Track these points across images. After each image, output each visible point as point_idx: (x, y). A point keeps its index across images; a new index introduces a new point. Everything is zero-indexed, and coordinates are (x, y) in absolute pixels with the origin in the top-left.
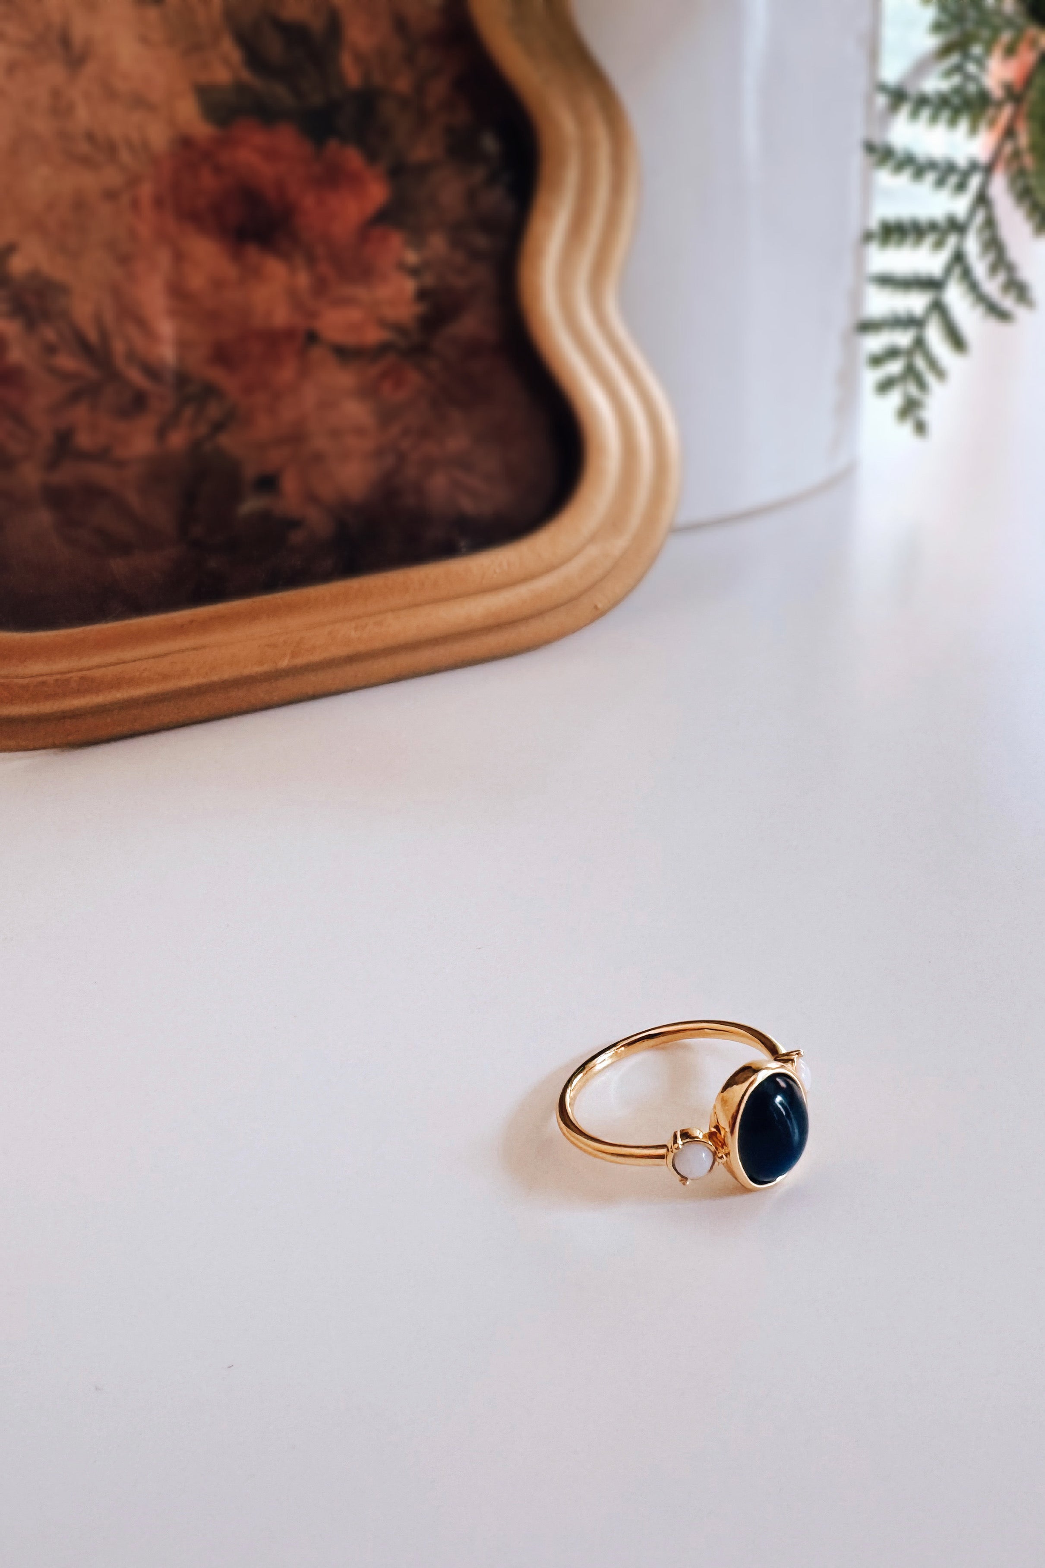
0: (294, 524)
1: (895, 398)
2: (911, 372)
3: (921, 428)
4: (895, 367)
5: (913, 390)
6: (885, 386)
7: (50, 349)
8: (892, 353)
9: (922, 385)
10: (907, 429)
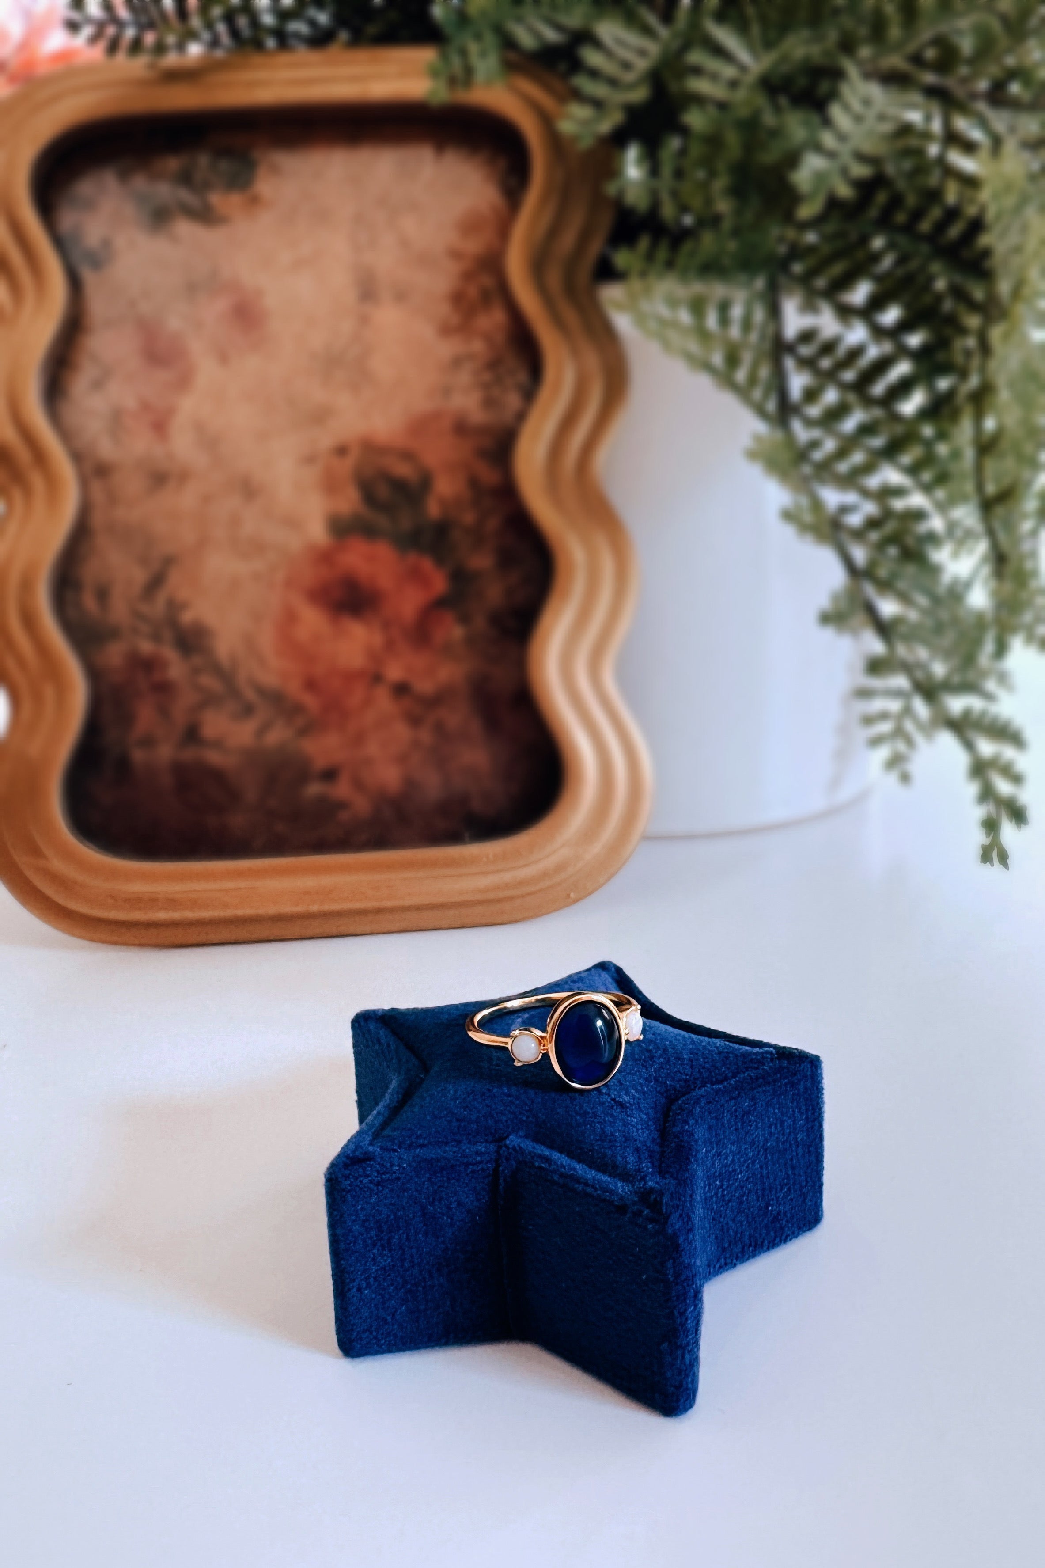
0: (342, 805)
1: (883, 753)
2: (899, 732)
3: (905, 778)
4: (885, 727)
5: (901, 747)
6: (876, 741)
7: (196, 671)
8: (884, 716)
9: (910, 742)
10: (892, 778)
